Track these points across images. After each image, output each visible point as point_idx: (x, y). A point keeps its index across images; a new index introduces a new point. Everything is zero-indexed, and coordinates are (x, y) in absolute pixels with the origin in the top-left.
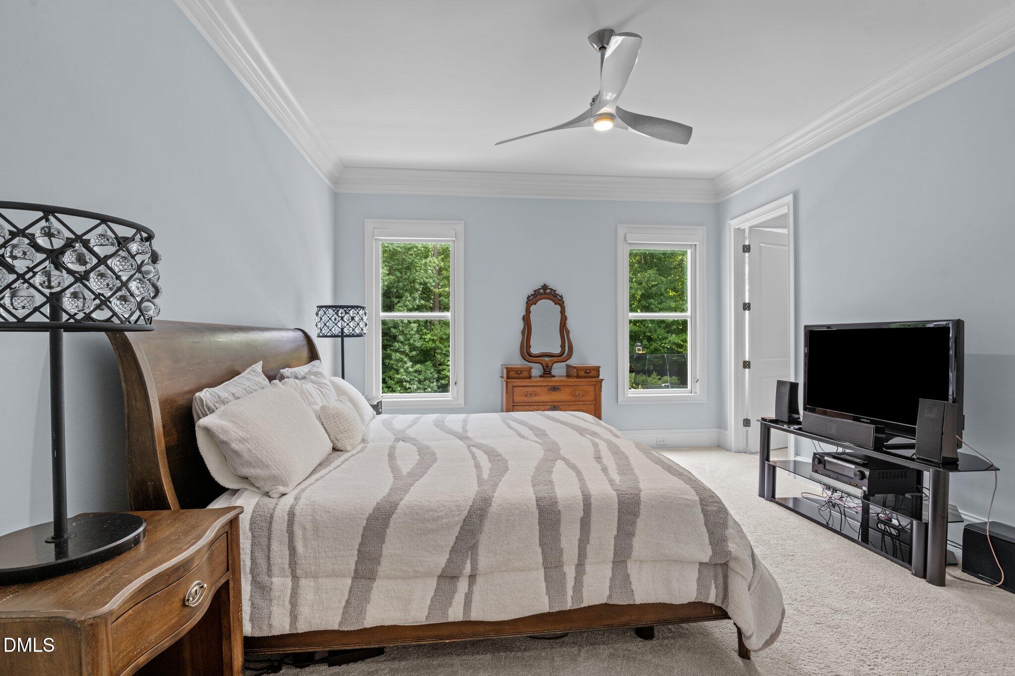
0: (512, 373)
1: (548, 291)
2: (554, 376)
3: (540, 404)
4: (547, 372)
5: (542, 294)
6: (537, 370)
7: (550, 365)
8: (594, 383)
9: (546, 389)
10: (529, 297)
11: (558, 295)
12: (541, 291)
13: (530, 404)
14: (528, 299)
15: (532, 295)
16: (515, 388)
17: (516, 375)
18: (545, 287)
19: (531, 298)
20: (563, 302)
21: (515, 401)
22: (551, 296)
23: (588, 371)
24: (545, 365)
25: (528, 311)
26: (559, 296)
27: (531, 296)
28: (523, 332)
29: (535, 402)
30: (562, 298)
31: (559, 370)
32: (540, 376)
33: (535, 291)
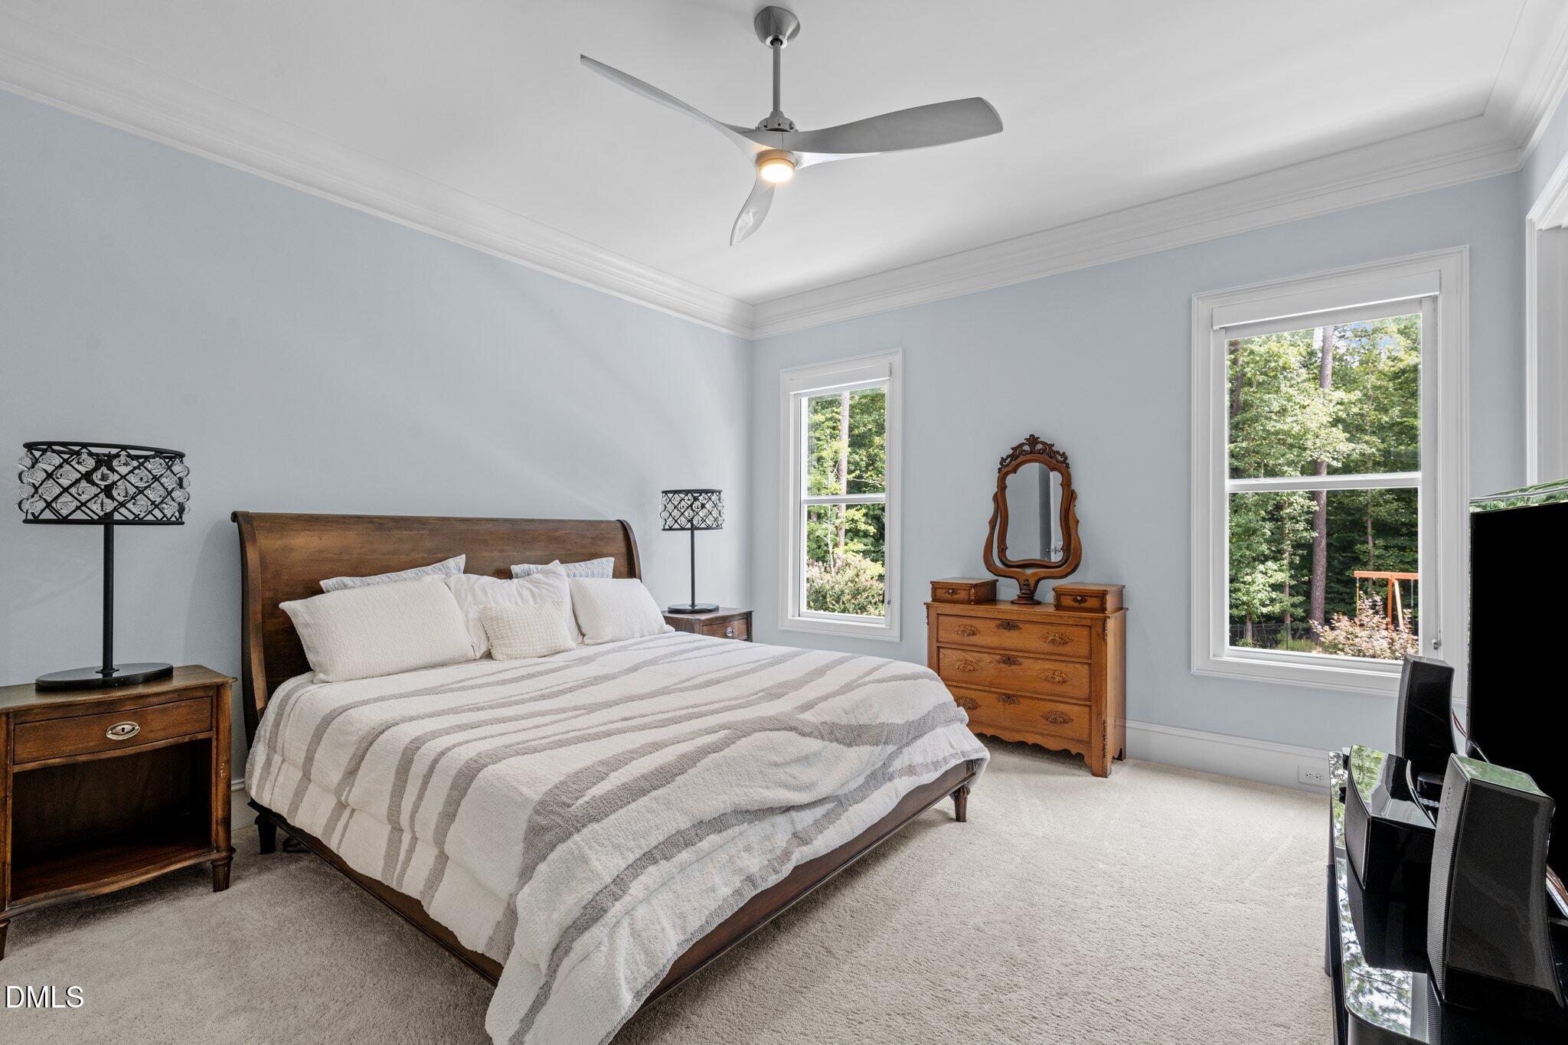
0: (940, 592)
1: (1039, 447)
2: (1039, 603)
3: (983, 650)
4: (1028, 597)
5: (1026, 453)
6: (1009, 590)
7: (1032, 582)
8: (1089, 623)
9: (993, 624)
10: (1003, 460)
11: (1058, 452)
12: (1027, 448)
13: (966, 648)
14: (1001, 463)
15: (1008, 457)
16: (941, 618)
17: (948, 596)
18: (1033, 440)
19: (1008, 461)
20: (1068, 466)
21: (940, 639)
22: (1045, 456)
23: (1079, 598)
24: (1022, 582)
25: (1002, 487)
26: (1061, 455)
27: (1007, 459)
28: (992, 523)
29: (973, 645)
30: (1066, 458)
31: (1047, 591)
32: (1012, 602)
33: (1014, 449)
